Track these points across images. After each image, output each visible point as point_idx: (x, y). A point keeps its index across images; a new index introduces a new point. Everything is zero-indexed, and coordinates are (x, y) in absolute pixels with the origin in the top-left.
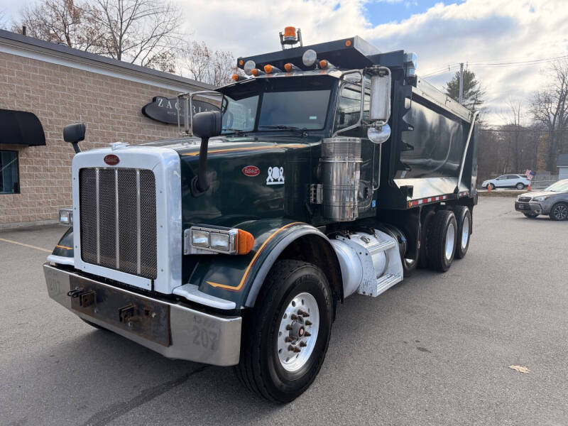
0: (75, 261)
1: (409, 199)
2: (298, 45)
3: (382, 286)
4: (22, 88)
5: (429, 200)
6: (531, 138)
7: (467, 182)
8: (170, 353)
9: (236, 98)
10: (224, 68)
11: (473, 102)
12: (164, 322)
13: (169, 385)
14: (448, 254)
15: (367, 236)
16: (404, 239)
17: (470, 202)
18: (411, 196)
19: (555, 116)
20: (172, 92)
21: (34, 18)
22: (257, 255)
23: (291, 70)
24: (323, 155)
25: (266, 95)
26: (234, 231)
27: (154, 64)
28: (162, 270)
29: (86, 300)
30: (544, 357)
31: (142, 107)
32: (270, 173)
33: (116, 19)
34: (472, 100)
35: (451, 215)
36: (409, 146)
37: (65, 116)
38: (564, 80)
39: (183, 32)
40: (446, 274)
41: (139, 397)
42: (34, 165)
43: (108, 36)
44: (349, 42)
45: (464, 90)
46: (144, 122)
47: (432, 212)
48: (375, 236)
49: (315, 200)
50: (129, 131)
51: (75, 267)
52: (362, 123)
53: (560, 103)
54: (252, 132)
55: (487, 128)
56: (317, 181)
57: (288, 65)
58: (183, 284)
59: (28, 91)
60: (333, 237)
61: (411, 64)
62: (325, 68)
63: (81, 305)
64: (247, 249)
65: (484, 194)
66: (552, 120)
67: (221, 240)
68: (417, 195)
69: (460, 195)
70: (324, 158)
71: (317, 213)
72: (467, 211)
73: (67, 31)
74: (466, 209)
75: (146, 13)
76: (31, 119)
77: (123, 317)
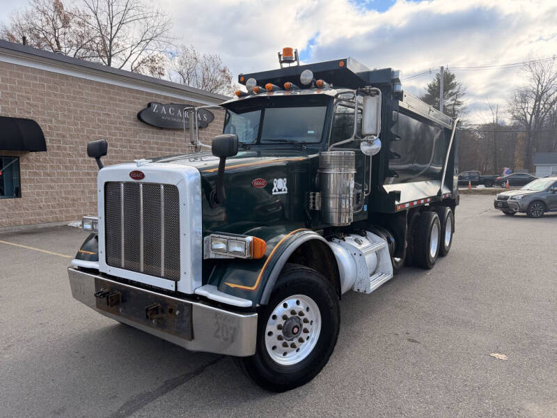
0: (101, 265)
1: (397, 203)
2: (294, 64)
3: (375, 284)
4: (22, 96)
5: (415, 203)
6: (509, 137)
7: (449, 184)
8: (192, 346)
9: (238, 112)
10: (212, 71)
11: (453, 102)
12: (187, 319)
13: (188, 377)
14: (433, 253)
15: (360, 238)
16: (393, 240)
17: (452, 202)
18: (399, 200)
19: (531, 116)
20: (166, 98)
21: (24, 22)
22: (269, 258)
23: (290, 89)
24: (320, 167)
25: (268, 111)
26: (250, 238)
27: (144, 67)
28: (185, 273)
29: (112, 300)
30: (520, 346)
31: (137, 112)
32: (275, 184)
33: (106, 24)
34: (452, 100)
35: (436, 215)
36: (396, 154)
37: (64, 122)
38: (539, 81)
39: (172, 36)
40: (431, 271)
41: (162, 387)
42: (35, 170)
43: (98, 40)
44: (342, 63)
45: (444, 91)
46: (139, 127)
47: (417, 213)
48: (367, 238)
49: (314, 207)
50: (125, 135)
51: (100, 271)
52: (355, 138)
53: (536, 102)
54: (256, 144)
55: (467, 128)
56: (316, 190)
57: (288, 84)
58: (203, 285)
59: (29, 99)
60: (330, 239)
61: (398, 81)
62: (321, 87)
63: (108, 304)
64: (261, 254)
65: (464, 192)
66: (528, 119)
67: (238, 246)
68: (404, 199)
69: (443, 197)
70: (323, 169)
71: (316, 219)
72: (450, 212)
73: (57, 35)
74: (449, 210)
75: (135, 18)
76: (32, 125)
77: (149, 314)
